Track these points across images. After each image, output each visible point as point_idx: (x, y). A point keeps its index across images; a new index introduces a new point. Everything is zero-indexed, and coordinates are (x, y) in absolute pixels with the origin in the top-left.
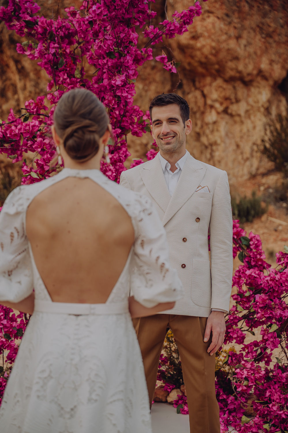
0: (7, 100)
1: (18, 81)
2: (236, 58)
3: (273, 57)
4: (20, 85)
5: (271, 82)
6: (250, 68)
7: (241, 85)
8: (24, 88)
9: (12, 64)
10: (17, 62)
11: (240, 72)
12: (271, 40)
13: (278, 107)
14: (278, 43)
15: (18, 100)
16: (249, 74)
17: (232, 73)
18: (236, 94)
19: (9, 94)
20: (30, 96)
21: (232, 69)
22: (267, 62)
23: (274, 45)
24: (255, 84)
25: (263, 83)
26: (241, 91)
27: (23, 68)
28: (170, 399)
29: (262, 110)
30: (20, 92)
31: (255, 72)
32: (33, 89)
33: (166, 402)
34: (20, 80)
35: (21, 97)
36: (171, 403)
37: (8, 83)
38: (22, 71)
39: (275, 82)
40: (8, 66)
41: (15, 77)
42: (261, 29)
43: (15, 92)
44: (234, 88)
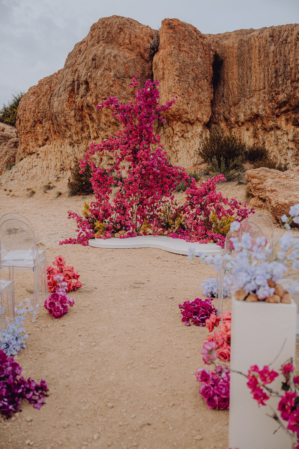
0: (84, 133)
1: (90, 124)
2: (187, 113)
3: (203, 112)
4: (90, 125)
5: (202, 123)
6: (193, 117)
7: (189, 125)
8: (93, 126)
9: (87, 116)
10: (90, 115)
11: (189, 119)
12: (202, 105)
13: (206, 134)
14: (205, 106)
15: (89, 132)
16: (192, 120)
17: (185, 119)
18: (187, 128)
19: (85, 129)
20: (95, 130)
21: (185, 118)
22: (201, 114)
23: (204, 107)
24: (195, 124)
25: (199, 123)
26: (189, 127)
27: (93, 118)
28: (164, 234)
29: (199, 135)
30: (90, 128)
31: (195, 119)
32: (97, 127)
33: (164, 235)
34: (91, 123)
35: (91, 131)
36: (165, 235)
37: (85, 124)
38: (92, 119)
39: (204, 123)
40: (85, 117)
41: (89, 122)
42: (198, 100)
43: (88, 128)
44: (186, 126)
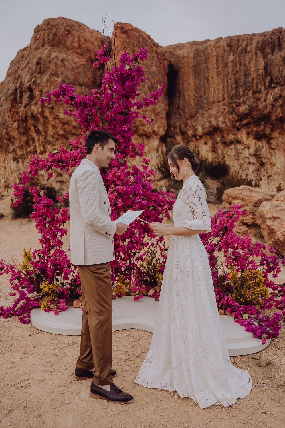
0: (29, 146)
1: (35, 136)
2: (144, 125)
3: (160, 125)
4: (36, 138)
5: (159, 137)
6: (150, 129)
7: (146, 138)
8: (39, 140)
9: (32, 128)
10: (35, 127)
11: (145, 131)
12: (158, 117)
13: (162, 148)
14: (162, 118)
15: (35, 146)
16: (149, 133)
17: (142, 132)
18: (143, 142)
19: (31, 143)
20: (42, 144)
21: (142, 130)
22: (157, 127)
23: (160, 119)
24: (152, 137)
25: (155, 137)
26: (146, 141)
27: (38, 129)
28: (149, 294)
29: (155, 150)
30: (36, 142)
31: (152, 132)
32: (43, 140)
33: (147, 295)
34: (36, 136)
35: (37, 144)
36: (150, 296)
37: (30, 137)
38: (38, 132)
39: (161, 137)
40: (30, 129)
42: (154, 111)
43: (34, 142)
44: (143, 139)
